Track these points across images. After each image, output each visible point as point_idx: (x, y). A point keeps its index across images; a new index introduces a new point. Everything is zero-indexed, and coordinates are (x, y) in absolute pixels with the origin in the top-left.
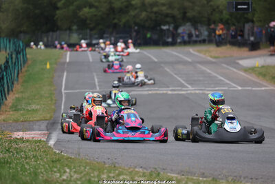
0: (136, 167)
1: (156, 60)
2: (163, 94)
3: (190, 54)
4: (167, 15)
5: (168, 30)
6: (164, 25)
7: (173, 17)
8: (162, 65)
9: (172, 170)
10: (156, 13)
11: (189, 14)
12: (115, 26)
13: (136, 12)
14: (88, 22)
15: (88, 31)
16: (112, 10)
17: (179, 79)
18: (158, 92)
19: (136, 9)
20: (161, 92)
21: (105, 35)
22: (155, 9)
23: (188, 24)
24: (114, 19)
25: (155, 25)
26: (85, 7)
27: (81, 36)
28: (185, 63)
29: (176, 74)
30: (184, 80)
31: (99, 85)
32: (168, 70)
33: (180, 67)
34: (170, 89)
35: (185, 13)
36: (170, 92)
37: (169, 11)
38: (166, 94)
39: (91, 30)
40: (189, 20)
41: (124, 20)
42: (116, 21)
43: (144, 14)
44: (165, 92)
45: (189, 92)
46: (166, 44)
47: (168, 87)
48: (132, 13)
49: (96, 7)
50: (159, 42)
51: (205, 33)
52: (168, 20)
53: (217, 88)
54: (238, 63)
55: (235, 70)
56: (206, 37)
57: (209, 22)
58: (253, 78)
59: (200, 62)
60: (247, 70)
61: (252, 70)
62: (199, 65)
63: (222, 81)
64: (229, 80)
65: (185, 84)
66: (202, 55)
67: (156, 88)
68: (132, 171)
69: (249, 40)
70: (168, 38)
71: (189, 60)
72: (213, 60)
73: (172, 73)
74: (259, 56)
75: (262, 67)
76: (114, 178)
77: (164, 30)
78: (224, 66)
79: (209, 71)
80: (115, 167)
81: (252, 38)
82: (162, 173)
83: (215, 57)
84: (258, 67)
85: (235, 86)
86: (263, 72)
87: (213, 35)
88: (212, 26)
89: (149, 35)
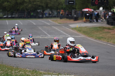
0: (26, 68)
1: (35, 24)
2: (38, 38)
3: (49, 22)
4: (40, 6)
5: (40, 12)
6: (38, 10)
7: (42, 7)
8: (38, 26)
9: (42, 70)
10: (35, 5)
11: (49, 6)
12: (18, 10)
13: (27, 4)
14: (7, 8)
15: (7, 12)
16: (17, 3)
17: (45, 32)
18: (36, 37)
19: (27, 3)
20: (37, 37)
21: (14, 14)
22: (35, 3)
23: (48, 9)
24: (18, 7)
25: (35, 10)
26: (6, 2)
27: (3, 14)
28: (47, 26)
29: (43, 30)
30: (47, 33)
32: (40, 28)
33: (45, 27)
34: (41, 36)
35: (47, 5)
36: (41, 38)
37: (41, 4)
38: (39, 38)
39: (8, 11)
40: (49, 8)
41: (21, 8)
42: (18, 8)
43: (30, 5)
44: (39, 37)
45: (49, 37)
46: (39, 18)
47: (40, 35)
48: (25, 5)
49: (10, 2)
50: (36, 17)
51: (55, 13)
52: (40, 8)
53: (60, 36)
54: (69, 26)
55: (68, 29)
56: (56, 15)
57: (57, 9)
58: (75, 32)
59: (53, 25)
60: (73, 29)
61: (75, 29)
62: (53, 27)
63: (62, 33)
64: (65, 33)
65: (47, 34)
66: (54, 22)
67: (35, 36)
68: (25, 70)
69: (74, 16)
70: (40, 15)
71: (49, 24)
72: (59, 24)
73: (41, 29)
74: (78, 23)
75: (79, 27)
76: (17, 73)
77: (39, 12)
78: (64, 27)
79: (57, 29)
80: (18, 68)
81: (75, 16)
82: (37, 71)
83: (60, 23)
84: (77, 28)
85: (68, 35)
86: (80, 30)
87: (59, 14)
88: (58, 11)
89: (32, 14)
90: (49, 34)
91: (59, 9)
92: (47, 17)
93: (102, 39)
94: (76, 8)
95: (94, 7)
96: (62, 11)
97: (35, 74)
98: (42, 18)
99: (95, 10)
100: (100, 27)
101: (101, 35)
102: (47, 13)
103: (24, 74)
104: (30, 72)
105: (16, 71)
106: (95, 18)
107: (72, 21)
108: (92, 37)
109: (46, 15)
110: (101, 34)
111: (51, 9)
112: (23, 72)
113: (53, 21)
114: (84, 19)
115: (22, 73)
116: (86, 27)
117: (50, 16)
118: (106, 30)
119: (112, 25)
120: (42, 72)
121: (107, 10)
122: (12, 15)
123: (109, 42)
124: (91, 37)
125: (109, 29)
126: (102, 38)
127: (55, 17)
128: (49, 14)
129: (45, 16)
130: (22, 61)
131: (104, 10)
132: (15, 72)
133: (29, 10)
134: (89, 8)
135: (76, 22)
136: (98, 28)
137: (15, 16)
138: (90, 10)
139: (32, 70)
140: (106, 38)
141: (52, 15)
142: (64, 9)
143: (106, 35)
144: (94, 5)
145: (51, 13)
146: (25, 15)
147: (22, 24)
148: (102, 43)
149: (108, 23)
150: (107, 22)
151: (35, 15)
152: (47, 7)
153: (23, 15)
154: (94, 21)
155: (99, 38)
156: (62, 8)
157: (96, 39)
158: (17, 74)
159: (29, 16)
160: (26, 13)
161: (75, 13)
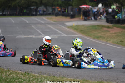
0: (18, 71)
1: (28, 22)
3: (43, 20)
4: (33, 2)
5: (34, 9)
6: (32, 6)
7: (36, 3)
8: (31, 25)
9: (35, 72)
10: (28, 1)
11: (44, 2)
12: (10, 7)
17: (38, 31)
18: (29, 37)
21: (5, 11)
23: (43, 6)
24: (9, 3)
25: (28, 7)
28: (41, 24)
29: (37, 29)
31: (2, 33)
32: (33, 27)
33: (39, 25)
34: (34, 35)
35: (41, 1)
36: (34, 37)
40: (43, 4)
41: (13, 4)
42: (10, 4)
43: (23, 1)
44: (32, 37)
46: (33, 15)
47: (33, 34)
48: (18, 1)
50: (30, 14)
51: (50, 10)
52: (34, 4)
53: (55, 35)
54: (65, 24)
55: (64, 27)
56: (51, 12)
57: (52, 5)
58: (72, 31)
59: (48, 24)
60: (69, 27)
61: (71, 27)
62: (47, 25)
63: (58, 32)
64: (61, 32)
65: (41, 33)
66: (49, 20)
67: (28, 35)
68: (16, 72)
69: (70, 14)
70: (34, 12)
71: (43, 22)
72: (54, 23)
73: (35, 28)
74: (75, 21)
75: (76, 26)
76: (8, 75)
77: (32, 9)
78: (59, 25)
79: (52, 27)
80: (9, 70)
81: (72, 13)
82: (30, 73)
83: (55, 21)
84: (74, 26)
85: (64, 34)
86: (76, 28)
87: (54, 11)
88: (54, 7)
89: (25, 11)
90: (44, 33)
91: (55, 6)
92: (41, 15)
93: (100, 39)
94: (73, 4)
95: (93, 3)
96: (58, 7)
97: (28, 76)
98: (36, 15)
99: (93, 6)
100: (98, 26)
101: (99, 35)
102: (41, 11)
103: (16, 77)
104: (22, 74)
105: (7, 73)
106: (93, 15)
107: (68, 19)
108: (90, 36)
109: (40, 12)
110: (100, 33)
111: (46, 5)
112: (14, 74)
113: (48, 18)
114: (82, 17)
115: (13, 76)
116: (83, 26)
117: (45, 13)
118: (105, 29)
119: (112, 23)
120: (35, 74)
121: (107, 7)
122: (3, 12)
123: (109, 42)
124: (88, 36)
125: (108, 27)
126: (101, 37)
127: (50, 14)
128: (44, 11)
129: (38, 13)
130: (13, 62)
131: (103, 7)
132: (6, 75)
133: (22, 7)
134: (87, 4)
135: (73, 20)
136: (97, 27)
137: (6, 13)
138: (88, 6)
139: (24, 72)
140: (104, 38)
141: (47, 12)
142: (60, 6)
143: (104, 34)
144: (92, 2)
145: (45, 10)
146: (17, 13)
147: (14, 22)
148: (101, 43)
149: (108, 21)
150: (106, 20)
151: (28, 12)
152: (41, 4)
153: (16, 13)
154: (92, 19)
155: (98, 38)
156: (58, 5)
157: (94, 38)
158: (7, 77)
159: (22, 14)
160: (18, 10)
161: (72, 10)
